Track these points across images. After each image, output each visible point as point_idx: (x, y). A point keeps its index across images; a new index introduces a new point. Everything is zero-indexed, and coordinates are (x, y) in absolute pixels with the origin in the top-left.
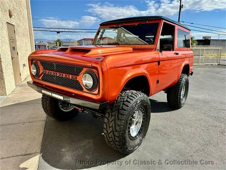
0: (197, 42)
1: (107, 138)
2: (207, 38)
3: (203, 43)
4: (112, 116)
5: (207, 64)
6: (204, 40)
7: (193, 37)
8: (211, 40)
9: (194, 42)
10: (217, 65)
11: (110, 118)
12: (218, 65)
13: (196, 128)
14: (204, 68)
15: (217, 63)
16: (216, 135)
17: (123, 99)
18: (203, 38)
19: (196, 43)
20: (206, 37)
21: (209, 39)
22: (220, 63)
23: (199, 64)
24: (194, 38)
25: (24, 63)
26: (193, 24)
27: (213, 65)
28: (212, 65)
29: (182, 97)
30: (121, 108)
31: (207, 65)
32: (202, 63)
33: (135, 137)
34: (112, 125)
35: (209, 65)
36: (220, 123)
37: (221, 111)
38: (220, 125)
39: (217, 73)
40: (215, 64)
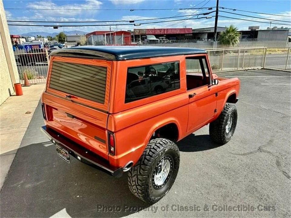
0: (240, 35)
2: (254, 29)
3: (249, 35)
5: (247, 69)
6: (250, 31)
7: (235, 29)
8: (259, 32)
9: (237, 35)
10: (261, 69)
12: (262, 69)
14: (243, 76)
15: (262, 66)
18: (249, 29)
19: (239, 36)
20: (253, 27)
21: (257, 30)
22: (264, 67)
23: (237, 69)
26: (235, 10)
27: (255, 70)
28: (253, 70)
31: (247, 70)
32: (241, 66)
35: (250, 70)
39: (256, 83)
40: (258, 69)
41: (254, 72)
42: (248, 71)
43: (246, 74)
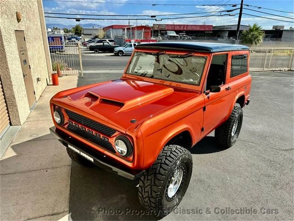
0: (264, 34)
1: (142, 201)
2: (278, 28)
3: (273, 35)
4: (148, 180)
5: (274, 69)
6: (274, 30)
7: (259, 27)
8: (283, 31)
9: (261, 34)
10: (287, 70)
11: (146, 182)
12: (289, 70)
13: (245, 179)
14: (269, 76)
15: (288, 68)
16: (267, 189)
17: (161, 160)
18: (273, 28)
19: (262, 35)
20: (278, 26)
21: (281, 29)
22: (291, 68)
23: (263, 70)
24: (261, 28)
25: (38, 78)
26: (260, 8)
27: (282, 71)
28: (280, 71)
29: (233, 134)
30: (158, 172)
31: (273, 71)
32: (267, 67)
33: (171, 199)
34: (147, 190)
35: (277, 70)
36: (275, 170)
37: (279, 151)
38: (274, 173)
39: (285, 85)
40: (285, 70)
41: (280, 73)
42: (275, 71)
43: (273, 75)
